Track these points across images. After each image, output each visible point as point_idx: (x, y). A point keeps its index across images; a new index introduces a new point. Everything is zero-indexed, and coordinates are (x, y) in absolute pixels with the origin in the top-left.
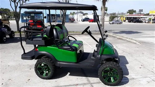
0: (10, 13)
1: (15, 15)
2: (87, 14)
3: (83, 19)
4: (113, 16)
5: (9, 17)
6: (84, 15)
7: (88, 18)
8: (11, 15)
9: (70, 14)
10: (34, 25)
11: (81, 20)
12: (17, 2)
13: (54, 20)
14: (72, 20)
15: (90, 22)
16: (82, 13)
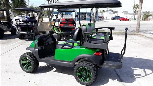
0: (44, 11)
1: (48, 13)
2: (116, 12)
3: (113, 17)
4: (147, 14)
5: (43, 15)
6: (114, 13)
7: (119, 17)
8: (45, 13)
9: (100, 12)
10: (66, 24)
11: (110, 19)
12: (51, 1)
13: (83, 18)
14: (102, 19)
15: (120, 21)
16: (112, 11)
